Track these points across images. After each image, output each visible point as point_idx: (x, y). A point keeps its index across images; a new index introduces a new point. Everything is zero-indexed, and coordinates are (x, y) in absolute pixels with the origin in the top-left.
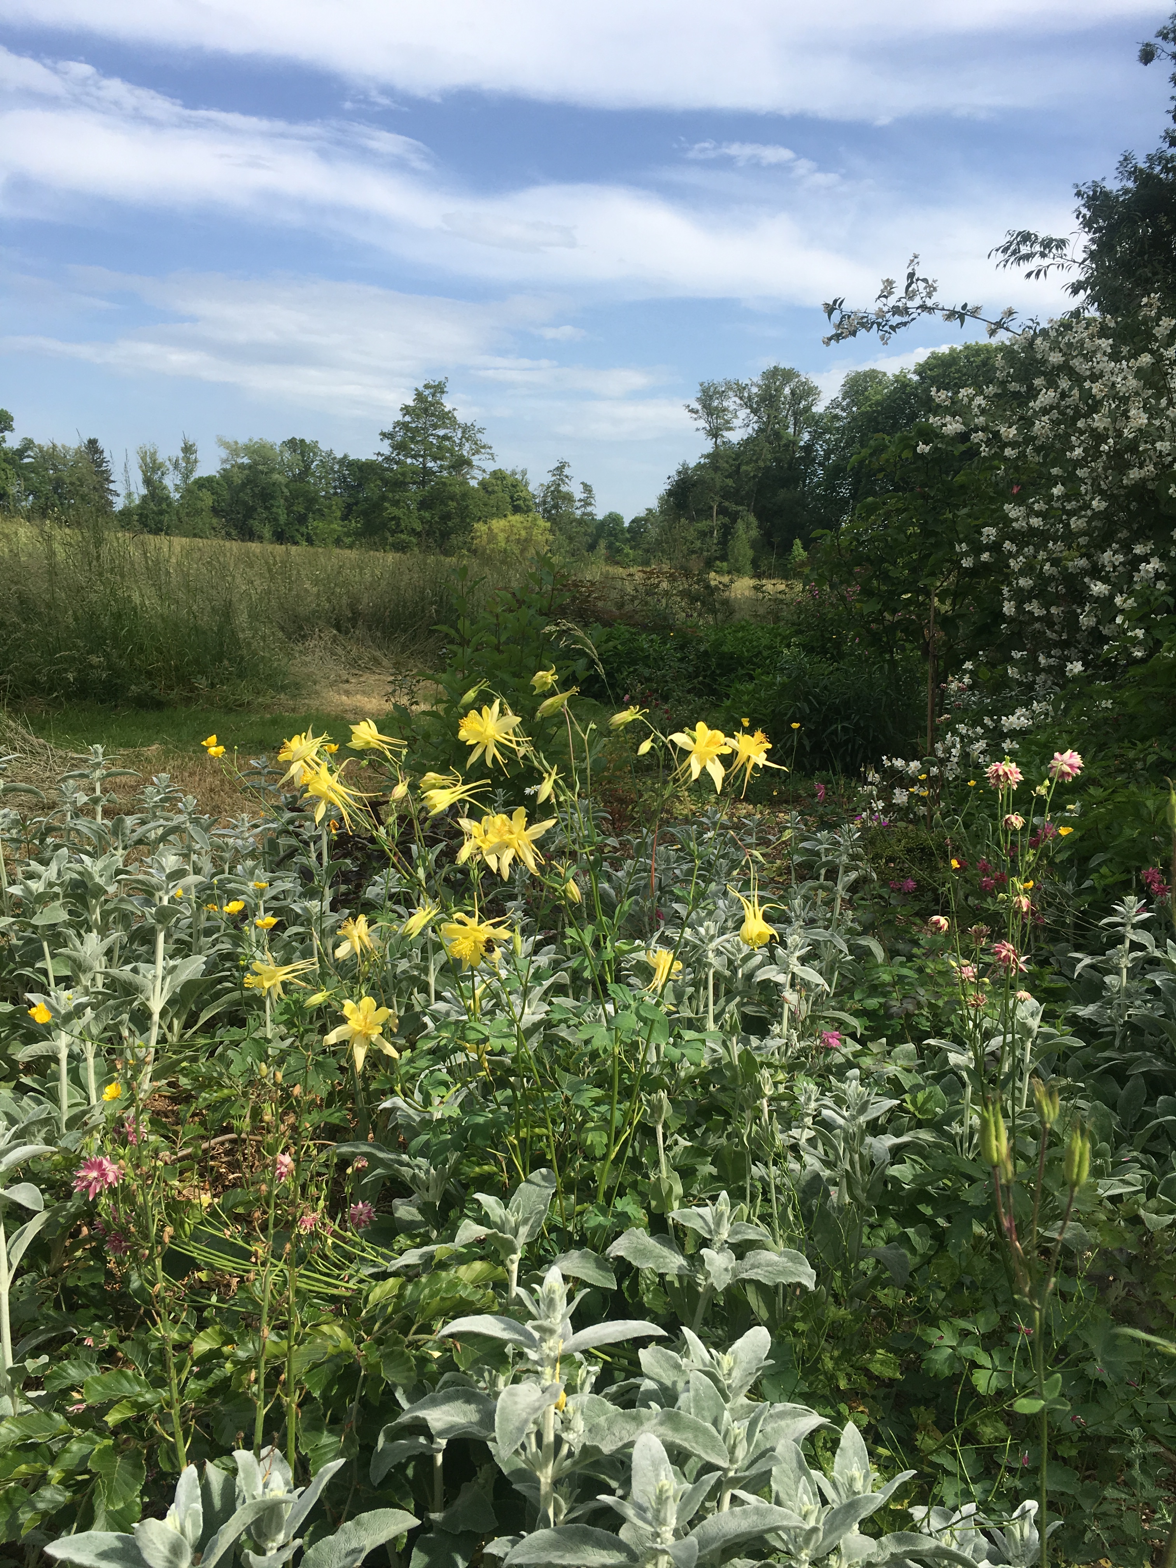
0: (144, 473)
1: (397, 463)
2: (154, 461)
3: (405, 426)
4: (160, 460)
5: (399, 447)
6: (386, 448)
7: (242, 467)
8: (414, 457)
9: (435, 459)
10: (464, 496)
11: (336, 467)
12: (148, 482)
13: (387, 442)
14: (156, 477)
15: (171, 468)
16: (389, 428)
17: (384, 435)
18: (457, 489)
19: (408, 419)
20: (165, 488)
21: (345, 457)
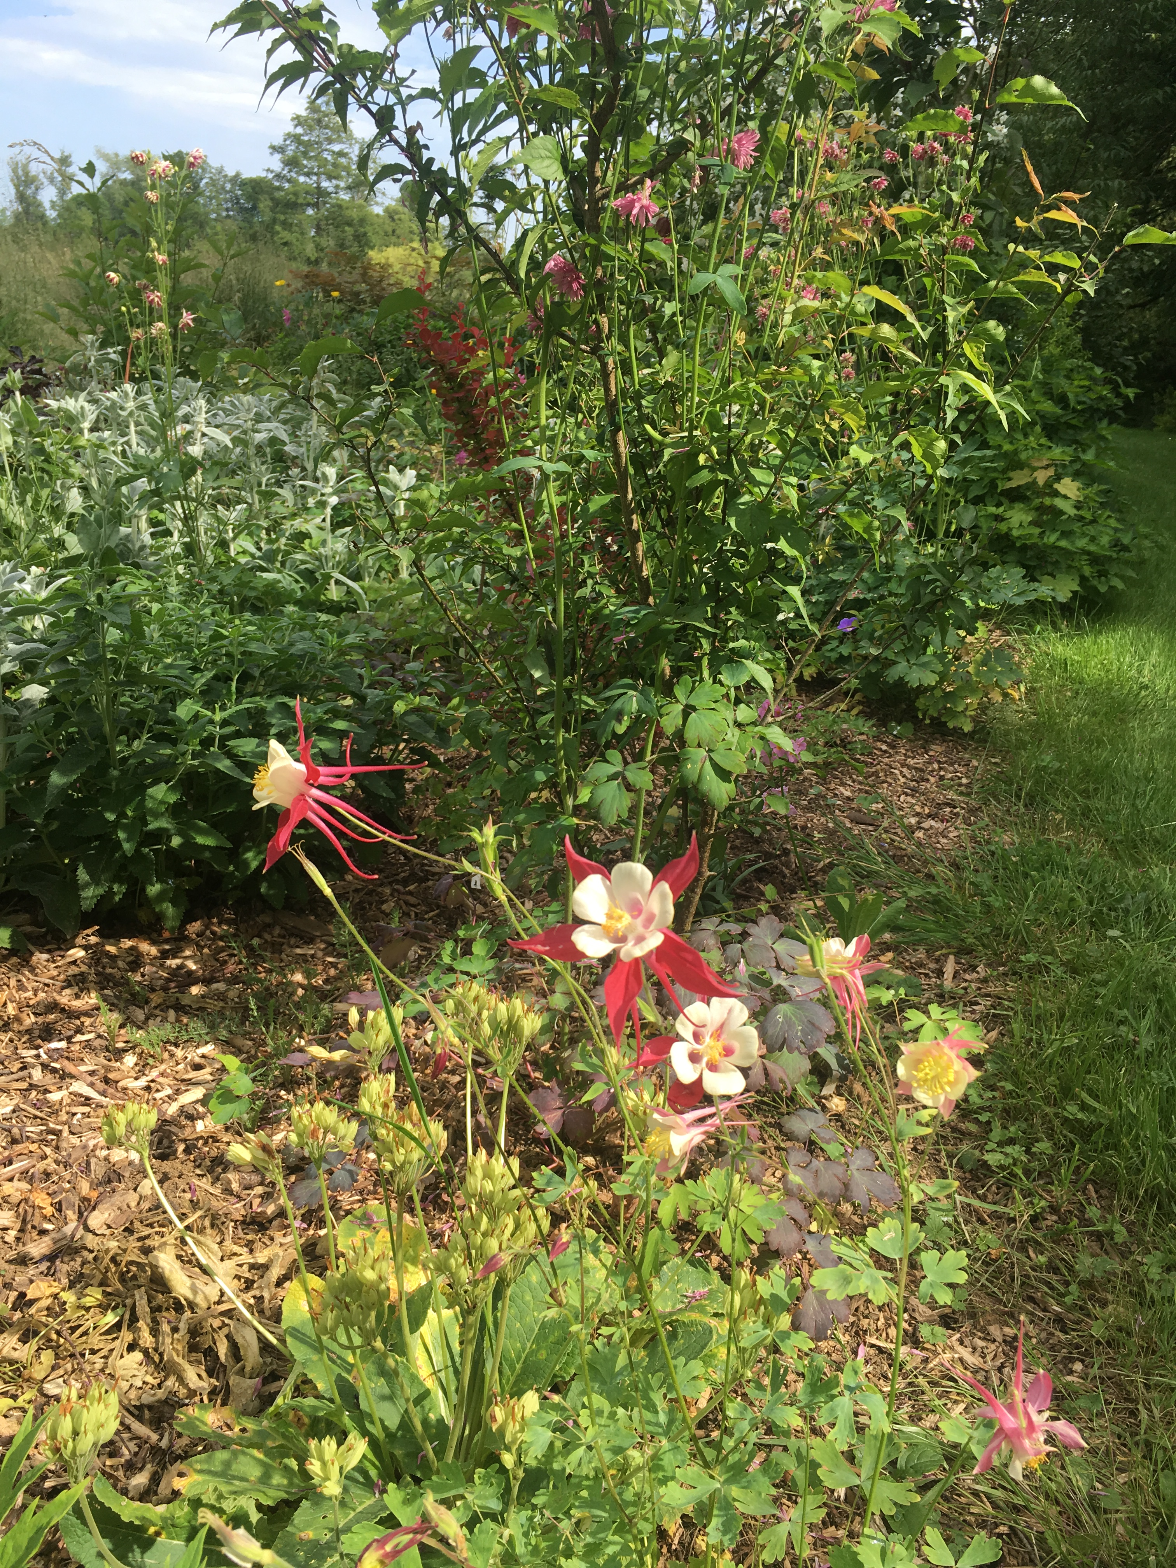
0: (17, 187)
1: (289, 181)
2: (27, 174)
3: (296, 138)
4: (33, 173)
5: (292, 163)
6: (276, 163)
7: (124, 183)
8: (308, 175)
9: (330, 178)
10: (362, 221)
11: (228, 186)
12: (21, 197)
13: (278, 156)
14: (29, 192)
15: (46, 182)
16: (278, 141)
17: (274, 149)
18: (354, 214)
19: (299, 130)
20: (40, 205)
21: (238, 175)
